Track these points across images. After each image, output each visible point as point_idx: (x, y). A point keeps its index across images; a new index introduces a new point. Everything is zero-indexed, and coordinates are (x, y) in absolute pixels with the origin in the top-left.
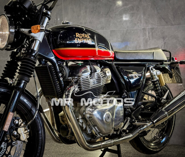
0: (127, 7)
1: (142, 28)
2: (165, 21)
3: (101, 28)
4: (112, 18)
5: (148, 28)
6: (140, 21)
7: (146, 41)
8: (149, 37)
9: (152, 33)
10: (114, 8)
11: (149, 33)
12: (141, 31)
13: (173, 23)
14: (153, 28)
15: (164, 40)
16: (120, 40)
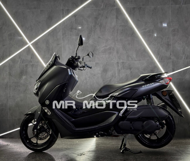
0: (107, 48)
1: (116, 62)
2: (131, 58)
3: (89, 61)
4: (96, 54)
5: (121, 62)
6: (115, 57)
7: (119, 71)
8: (121, 67)
9: (123, 65)
10: (98, 48)
11: (121, 65)
12: (116, 64)
13: (136, 59)
14: (123, 62)
15: (130, 70)
16: (102, 69)
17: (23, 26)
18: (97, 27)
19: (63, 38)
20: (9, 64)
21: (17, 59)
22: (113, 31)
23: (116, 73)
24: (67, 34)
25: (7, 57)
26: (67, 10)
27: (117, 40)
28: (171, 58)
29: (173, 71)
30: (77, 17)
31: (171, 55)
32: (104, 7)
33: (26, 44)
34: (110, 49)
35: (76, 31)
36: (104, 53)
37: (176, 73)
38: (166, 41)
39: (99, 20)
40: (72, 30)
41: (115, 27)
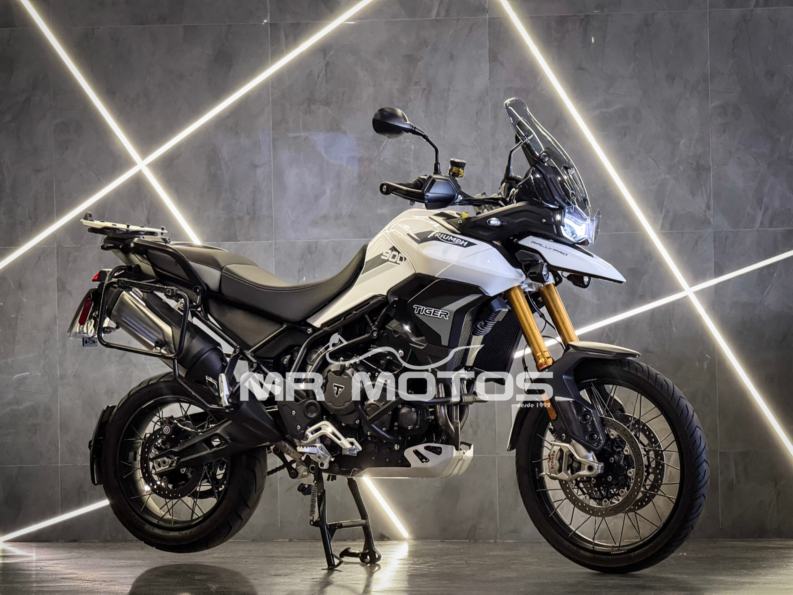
17: (115, 93)
18: (413, 97)
19: (275, 140)
20: (59, 246)
22: (477, 113)
24: (290, 124)
25: (49, 219)
26: (292, 24)
27: (494, 149)
28: (710, 223)
29: (719, 272)
30: (332, 53)
31: (708, 207)
32: (443, 13)
33: (128, 163)
35: (330, 112)
37: (729, 280)
38: (691, 154)
39: (421, 64)
40: (313, 107)
41: (488, 95)
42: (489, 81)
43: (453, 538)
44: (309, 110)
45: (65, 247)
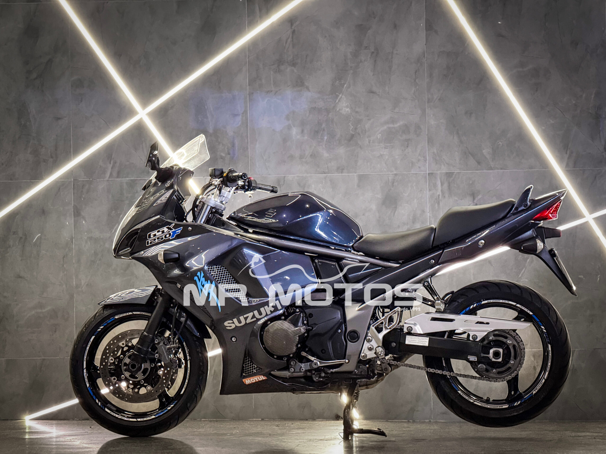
0: (396, 125)
1: (427, 172)
2: (474, 158)
3: (338, 168)
4: (361, 147)
5: (441, 173)
6: (424, 157)
7: (437, 200)
8: (442, 191)
9: (449, 183)
10: (367, 126)
11: (442, 185)
12: (425, 177)
13: (492, 164)
14: (451, 173)
15: (474, 199)
16: (379, 196)
17: (121, 55)
18: (363, 59)
19: (251, 94)
20: (75, 180)
21: (101, 163)
22: (416, 72)
23: (428, 210)
24: (263, 81)
25: (67, 158)
27: (429, 101)
30: (297, 23)
33: (131, 112)
34: (406, 129)
35: (295, 71)
36: (388, 145)
38: (591, 105)
39: (369, 31)
40: (282, 67)
41: (425, 57)
42: (425, 46)
43: (395, 418)
44: (279, 70)
45: (80, 181)
